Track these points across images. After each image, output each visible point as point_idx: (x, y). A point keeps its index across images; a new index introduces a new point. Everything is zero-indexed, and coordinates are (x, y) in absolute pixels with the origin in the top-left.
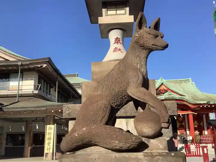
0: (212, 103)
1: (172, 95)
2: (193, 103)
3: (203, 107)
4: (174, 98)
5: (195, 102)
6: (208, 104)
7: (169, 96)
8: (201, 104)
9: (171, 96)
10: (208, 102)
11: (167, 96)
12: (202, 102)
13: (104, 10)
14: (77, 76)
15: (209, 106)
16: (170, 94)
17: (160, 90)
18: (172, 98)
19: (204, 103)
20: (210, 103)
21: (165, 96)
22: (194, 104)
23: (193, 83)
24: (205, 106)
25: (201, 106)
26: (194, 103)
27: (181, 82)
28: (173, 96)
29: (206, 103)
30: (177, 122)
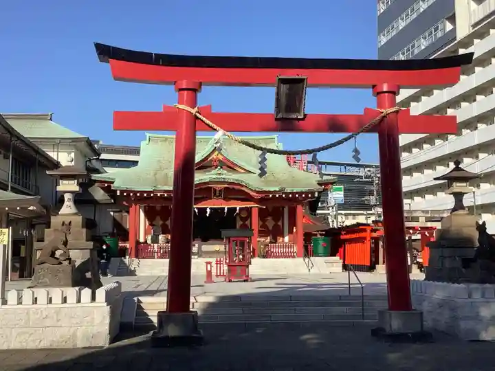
0: (289, 191)
2: (257, 190)
3: (274, 196)
5: (261, 188)
6: (282, 191)
7: (217, 176)
8: (270, 192)
9: (222, 176)
10: (282, 188)
11: (214, 176)
12: (272, 189)
13: (61, 181)
14: (51, 120)
15: (284, 196)
16: (219, 172)
17: (211, 160)
18: (223, 180)
19: (275, 191)
20: (286, 191)
21: (211, 176)
22: (258, 192)
24: (277, 196)
25: (271, 196)
26: (259, 190)
28: (224, 177)
29: (278, 190)
30: (238, 218)
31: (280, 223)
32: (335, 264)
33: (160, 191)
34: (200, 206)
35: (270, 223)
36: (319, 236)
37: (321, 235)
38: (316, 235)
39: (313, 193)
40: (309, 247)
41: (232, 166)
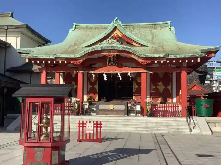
0: (172, 57)
1: (113, 43)
4: (116, 48)
5: (147, 54)
6: (166, 57)
7: (108, 45)
8: (155, 58)
9: (112, 45)
10: (166, 54)
11: (105, 45)
12: (156, 55)
15: (168, 62)
16: (110, 41)
17: (113, 37)
19: (160, 57)
20: (169, 57)
21: (103, 45)
23: (173, 28)
24: (162, 62)
25: (156, 62)
26: (145, 56)
27: (155, 27)
28: (114, 45)
29: (162, 56)
31: (169, 87)
32: (217, 124)
33: (61, 58)
34: (97, 72)
35: (161, 87)
36: (202, 98)
37: (204, 97)
38: (199, 97)
39: (195, 59)
40: (193, 107)
41: (130, 41)
